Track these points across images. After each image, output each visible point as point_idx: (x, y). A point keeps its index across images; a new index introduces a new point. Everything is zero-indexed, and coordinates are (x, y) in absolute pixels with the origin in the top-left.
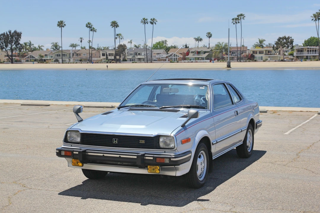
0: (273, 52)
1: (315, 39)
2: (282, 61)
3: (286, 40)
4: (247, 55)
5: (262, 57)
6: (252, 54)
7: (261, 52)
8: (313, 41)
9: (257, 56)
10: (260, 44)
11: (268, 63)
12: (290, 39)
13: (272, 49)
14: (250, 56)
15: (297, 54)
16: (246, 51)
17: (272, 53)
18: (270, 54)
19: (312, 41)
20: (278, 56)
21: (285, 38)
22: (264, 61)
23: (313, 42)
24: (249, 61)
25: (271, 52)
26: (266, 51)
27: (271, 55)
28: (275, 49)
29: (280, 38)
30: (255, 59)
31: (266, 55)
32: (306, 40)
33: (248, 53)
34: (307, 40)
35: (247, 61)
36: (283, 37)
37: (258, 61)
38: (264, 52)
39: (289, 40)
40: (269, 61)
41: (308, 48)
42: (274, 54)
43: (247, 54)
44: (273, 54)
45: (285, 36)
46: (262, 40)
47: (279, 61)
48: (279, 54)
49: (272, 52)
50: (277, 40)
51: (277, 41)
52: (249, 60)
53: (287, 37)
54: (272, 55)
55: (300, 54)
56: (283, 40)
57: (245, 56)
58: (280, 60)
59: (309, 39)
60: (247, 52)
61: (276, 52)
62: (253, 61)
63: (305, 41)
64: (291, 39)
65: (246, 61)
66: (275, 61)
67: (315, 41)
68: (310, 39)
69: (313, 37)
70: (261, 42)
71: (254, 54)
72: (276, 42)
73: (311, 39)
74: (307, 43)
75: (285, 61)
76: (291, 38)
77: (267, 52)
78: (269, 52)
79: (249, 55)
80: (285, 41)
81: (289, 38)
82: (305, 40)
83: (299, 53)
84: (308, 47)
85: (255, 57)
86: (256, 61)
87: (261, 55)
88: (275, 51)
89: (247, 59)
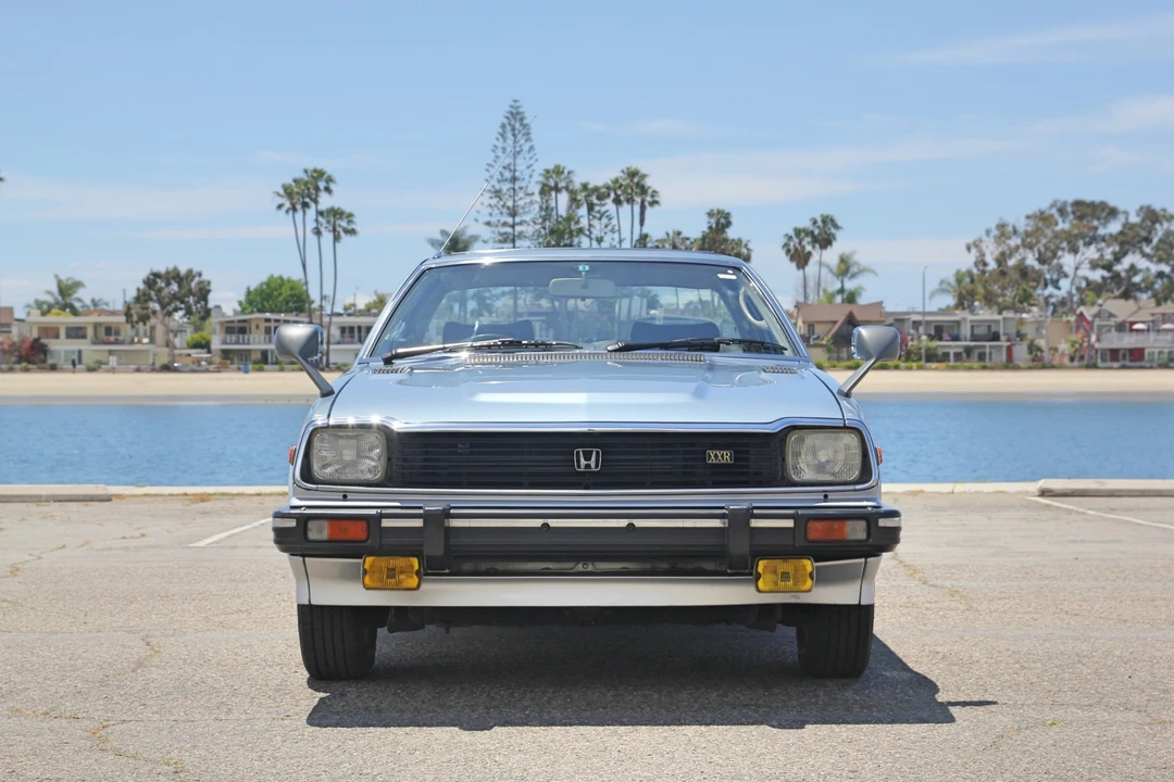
0: (127, 331)
1: (287, 286)
2: (167, 368)
3: (180, 286)
4: (13, 344)
5: (80, 352)
6: (36, 340)
7: (76, 333)
8: (280, 294)
9: (60, 347)
10: (60, 298)
11: (110, 376)
12: (197, 279)
13: (122, 319)
14: (27, 345)
15: (225, 342)
16: (9, 325)
17: (121, 338)
18: (112, 339)
19: (275, 293)
20: (146, 351)
21: (174, 276)
22: (91, 370)
23: (281, 299)
24: (26, 370)
25: (118, 333)
26: (96, 326)
27: (116, 342)
28: (135, 318)
29: (157, 275)
30: (50, 361)
31: (94, 343)
32: (252, 289)
33: (21, 334)
34: (256, 290)
35: (17, 366)
36: (168, 273)
37: (62, 370)
38: (90, 332)
39: (193, 284)
40: (113, 370)
41: (268, 320)
42: (132, 342)
43: (16, 339)
44: (128, 339)
45: (175, 269)
46: (70, 282)
47: (153, 370)
48: (152, 340)
49: (122, 333)
50: (145, 282)
51: (142, 286)
52: (24, 364)
53: (183, 270)
54: (123, 343)
55: (237, 343)
56: (168, 284)
57: (6, 347)
58: (157, 366)
59: (262, 284)
60: (15, 330)
61: (137, 334)
62: (42, 369)
63: (249, 293)
64: (200, 283)
65: (11, 370)
66: (138, 370)
67: (286, 292)
68: (268, 284)
69: (276, 275)
70: (66, 290)
71: (44, 341)
72: (138, 290)
73: (273, 285)
74: (258, 299)
75: (176, 370)
76: (200, 275)
77: (102, 332)
78: (108, 330)
79: (23, 341)
80: (174, 287)
81: (190, 275)
82: (248, 289)
83: (234, 338)
84: (268, 315)
85: (51, 352)
86: (54, 368)
87: (75, 345)
88: (133, 327)
89: (14, 359)
